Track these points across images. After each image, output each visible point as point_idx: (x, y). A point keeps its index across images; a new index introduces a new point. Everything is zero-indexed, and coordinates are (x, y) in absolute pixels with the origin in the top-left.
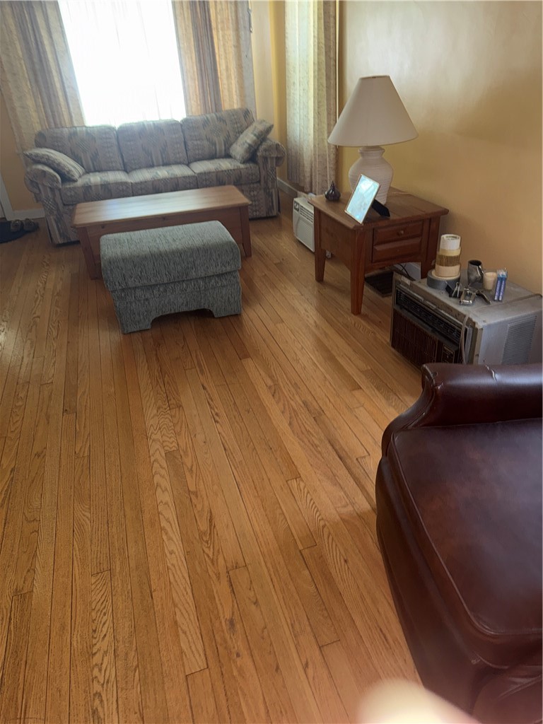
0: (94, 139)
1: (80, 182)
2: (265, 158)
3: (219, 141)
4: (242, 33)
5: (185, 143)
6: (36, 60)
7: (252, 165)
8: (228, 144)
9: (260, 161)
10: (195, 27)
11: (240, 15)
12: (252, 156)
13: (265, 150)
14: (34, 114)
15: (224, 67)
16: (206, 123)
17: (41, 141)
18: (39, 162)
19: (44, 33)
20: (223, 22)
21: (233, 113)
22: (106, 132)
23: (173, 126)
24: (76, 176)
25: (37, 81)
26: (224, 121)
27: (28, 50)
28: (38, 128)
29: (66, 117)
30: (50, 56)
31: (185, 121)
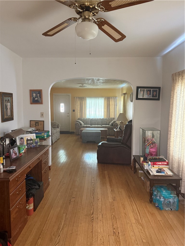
0: (87, 120)
1: (83, 125)
2: (114, 125)
3: (108, 122)
4: (115, 106)
5: (102, 122)
6: (81, 108)
8: (109, 123)
9: (113, 125)
10: (107, 105)
11: (115, 104)
12: (112, 125)
14: (79, 116)
15: (111, 111)
16: (106, 119)
17: (79, 119)
18: (78, 122)
19: (83, 104)
20: (112, 104)
21: (112, 118)
22: (89, 119)
23: (100, 119)
24: (83, 124)
25: (80, 111)
26: (109, 119)
27: (80, 106)
28: (79, 117)
29: (84, 116)
30: (83, 108)
31: (103, 118)
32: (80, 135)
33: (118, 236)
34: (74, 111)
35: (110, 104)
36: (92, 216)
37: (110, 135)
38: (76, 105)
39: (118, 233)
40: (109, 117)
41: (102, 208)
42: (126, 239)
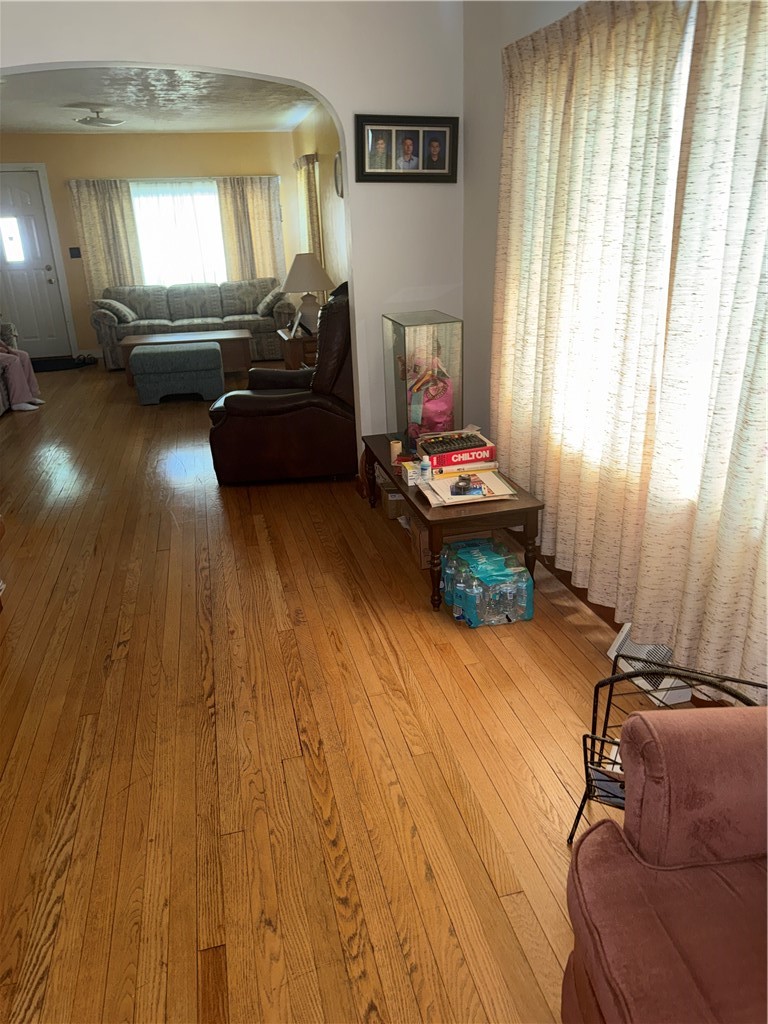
0: (148, 295)
1: (132, 324)
2: (279, 313)
3: (249, 301)
4: (274, 222)
5: (222, 302)
6: (111, 237)
7: (269, 318)
8: (256, 303)
9: (275, 315)
10: (237, 216)
11: (273, 209)
12: (269, 312)
13: (279, 307)
14: (105, 276)
15: (259, 246)
16: (240, 287)
17: (107, 294)
18: (104, 308)
19: (119, 218)
20: (258, 213)
21: (264, 281)
22: (158, 291)
23: (213, 289)
24: (130, 319)
25: (109, 252)
26: (254, 286)
27: (106, 231)
28: (107, 286)
29: (130, 279)
30: (122, 235)
31: (224, 285)
32: (124, 369)
33: (318, 757)
34: (75, 253)
35: (250, 211)
36: (210, 702)
37: (267, 358)
38: (81, 221)
39: (321, 743)
40: (253, 275)
41: (252, 661)
42: (350, 759)
